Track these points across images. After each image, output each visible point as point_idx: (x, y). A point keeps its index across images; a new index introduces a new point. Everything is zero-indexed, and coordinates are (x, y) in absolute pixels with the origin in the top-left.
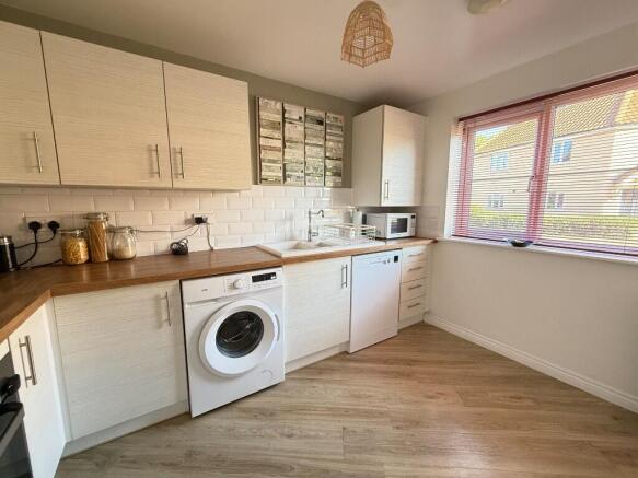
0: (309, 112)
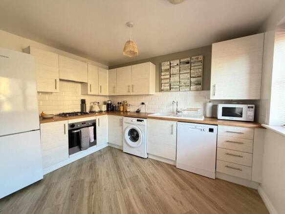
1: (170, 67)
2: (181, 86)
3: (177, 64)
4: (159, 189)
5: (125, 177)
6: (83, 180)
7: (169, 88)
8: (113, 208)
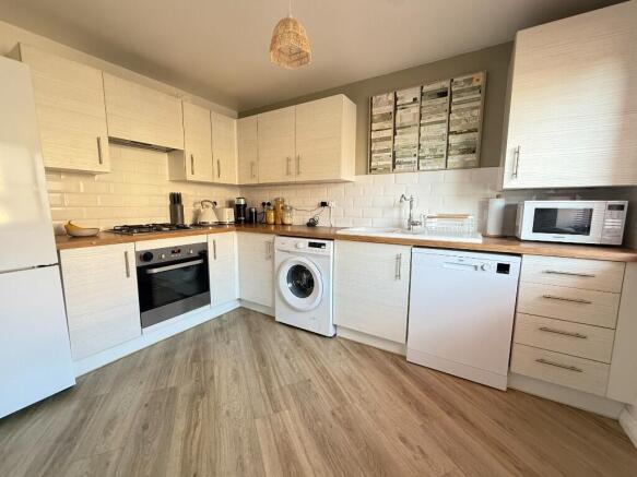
0: (426, 88)
1: (396, 106)
2: (424, 158)
3: (415, 100)
4: (364, 414)
5: (279, 384)
6: (174, 390)
7: (390, 162)
8: (247, 462)
